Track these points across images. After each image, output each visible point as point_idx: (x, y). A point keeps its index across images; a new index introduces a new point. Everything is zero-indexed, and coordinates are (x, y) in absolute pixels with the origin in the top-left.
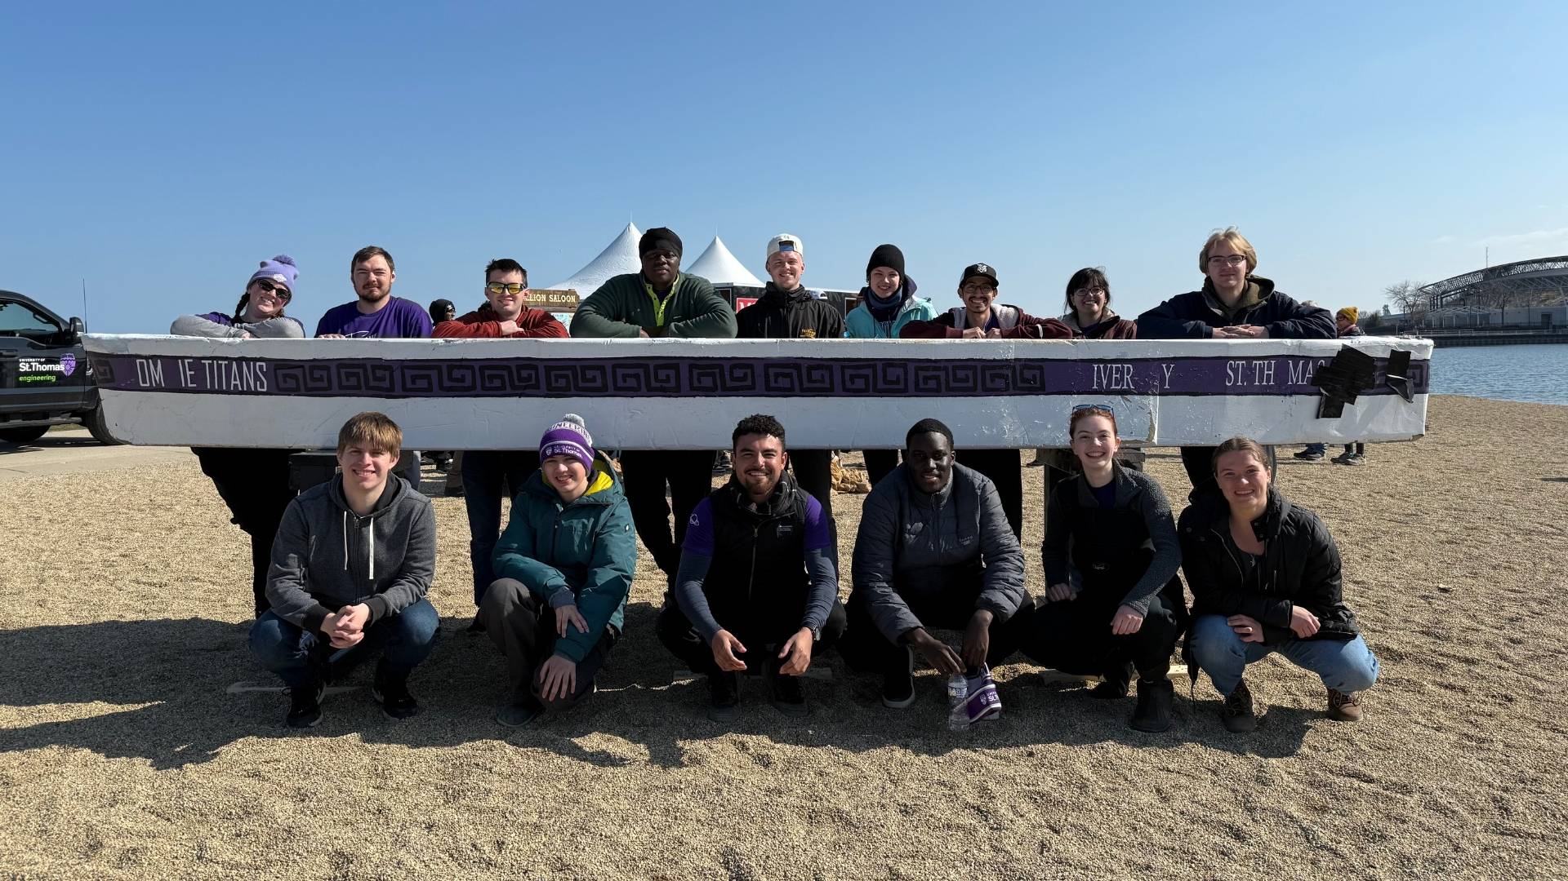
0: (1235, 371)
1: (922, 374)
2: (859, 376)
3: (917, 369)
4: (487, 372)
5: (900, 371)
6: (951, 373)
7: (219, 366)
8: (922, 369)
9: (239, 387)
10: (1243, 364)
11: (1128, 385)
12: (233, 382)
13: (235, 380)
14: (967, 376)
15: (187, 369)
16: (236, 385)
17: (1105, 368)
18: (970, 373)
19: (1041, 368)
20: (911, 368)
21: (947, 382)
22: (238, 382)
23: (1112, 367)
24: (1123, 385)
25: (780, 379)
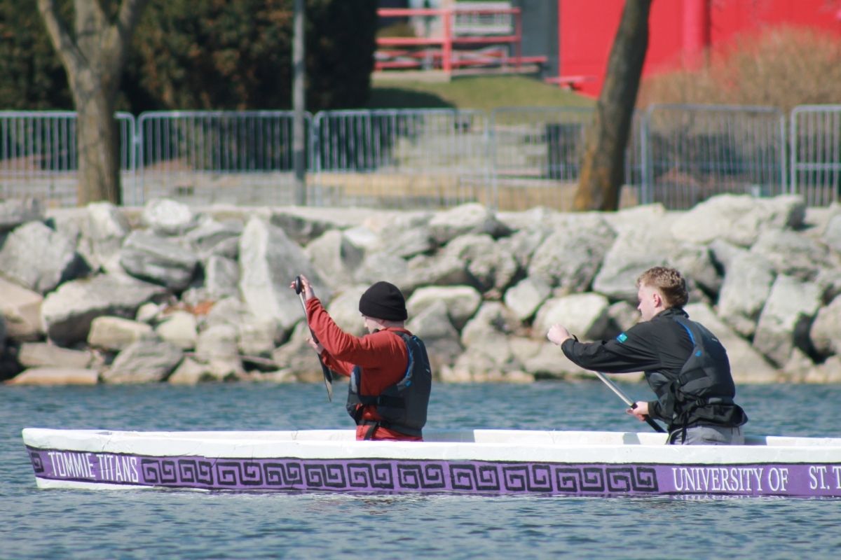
0: (817, 475)
1: (562, 475)
2: (516, 477)
3: (558, 471)
4: (269, 469)
5: (545, 472)
6: (583, 474)
7: (108, 459)
8: (562, 471)
9: (121, 477)
10: (823, 470)
11: (726, 487)
12: (117, 474)
13: (118, 472)
14: (596, 477)
15: (88, 462)
16: (119, 477)
17: (705, 472)
18: (598, 475)
19: (653, 471)
20: (553, 468)
21: (581, 483)
22: (120, 474)
23: (710, 471)
24: (721, 488)
25: (462, 478)
